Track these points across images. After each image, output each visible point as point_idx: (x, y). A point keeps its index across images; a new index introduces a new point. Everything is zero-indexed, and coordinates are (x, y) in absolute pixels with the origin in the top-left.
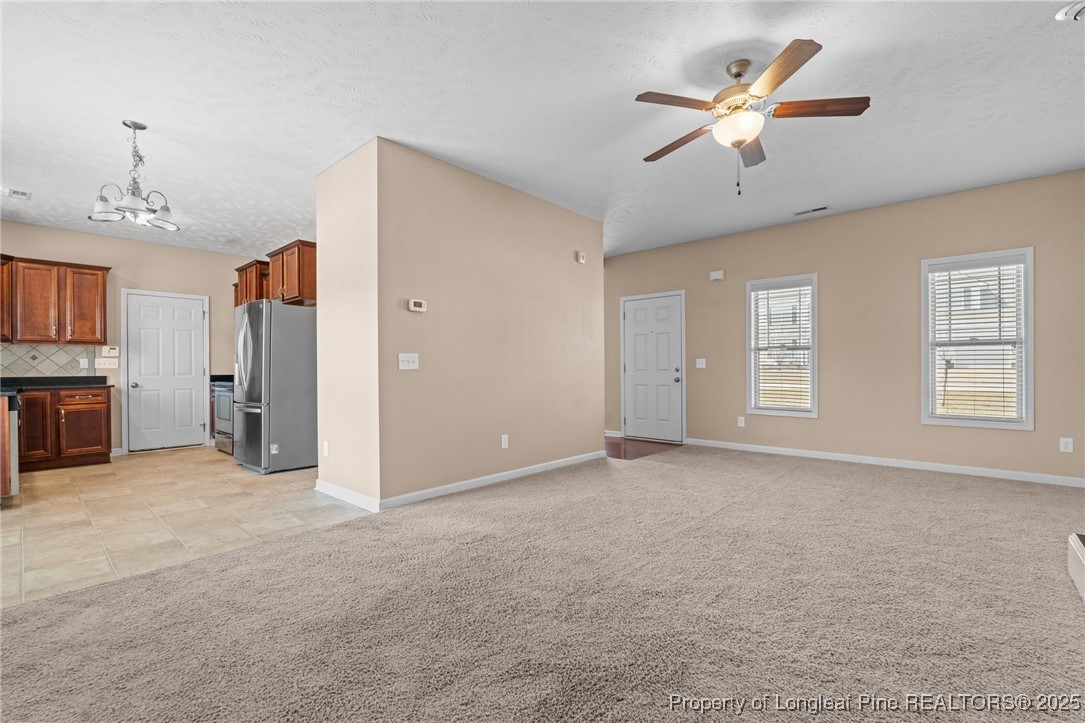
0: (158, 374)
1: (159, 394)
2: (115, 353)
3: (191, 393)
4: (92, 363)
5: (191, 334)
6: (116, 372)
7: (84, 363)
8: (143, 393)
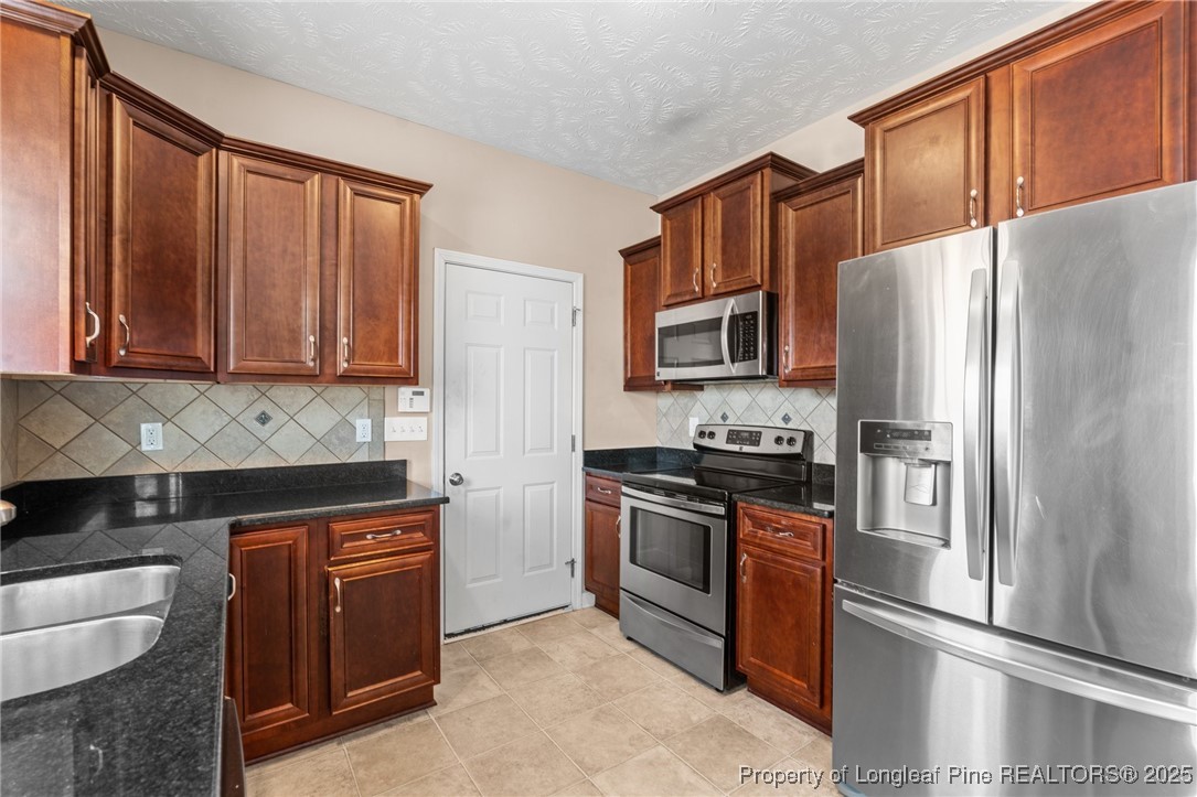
0: (497, 451)
1: (497, 496)
2: (421, 404)
3: (552, 490)
4: (378, 429)
5: (552, 358)
6: (423, 447)
7: (363, 428)
8: (471, 496)
